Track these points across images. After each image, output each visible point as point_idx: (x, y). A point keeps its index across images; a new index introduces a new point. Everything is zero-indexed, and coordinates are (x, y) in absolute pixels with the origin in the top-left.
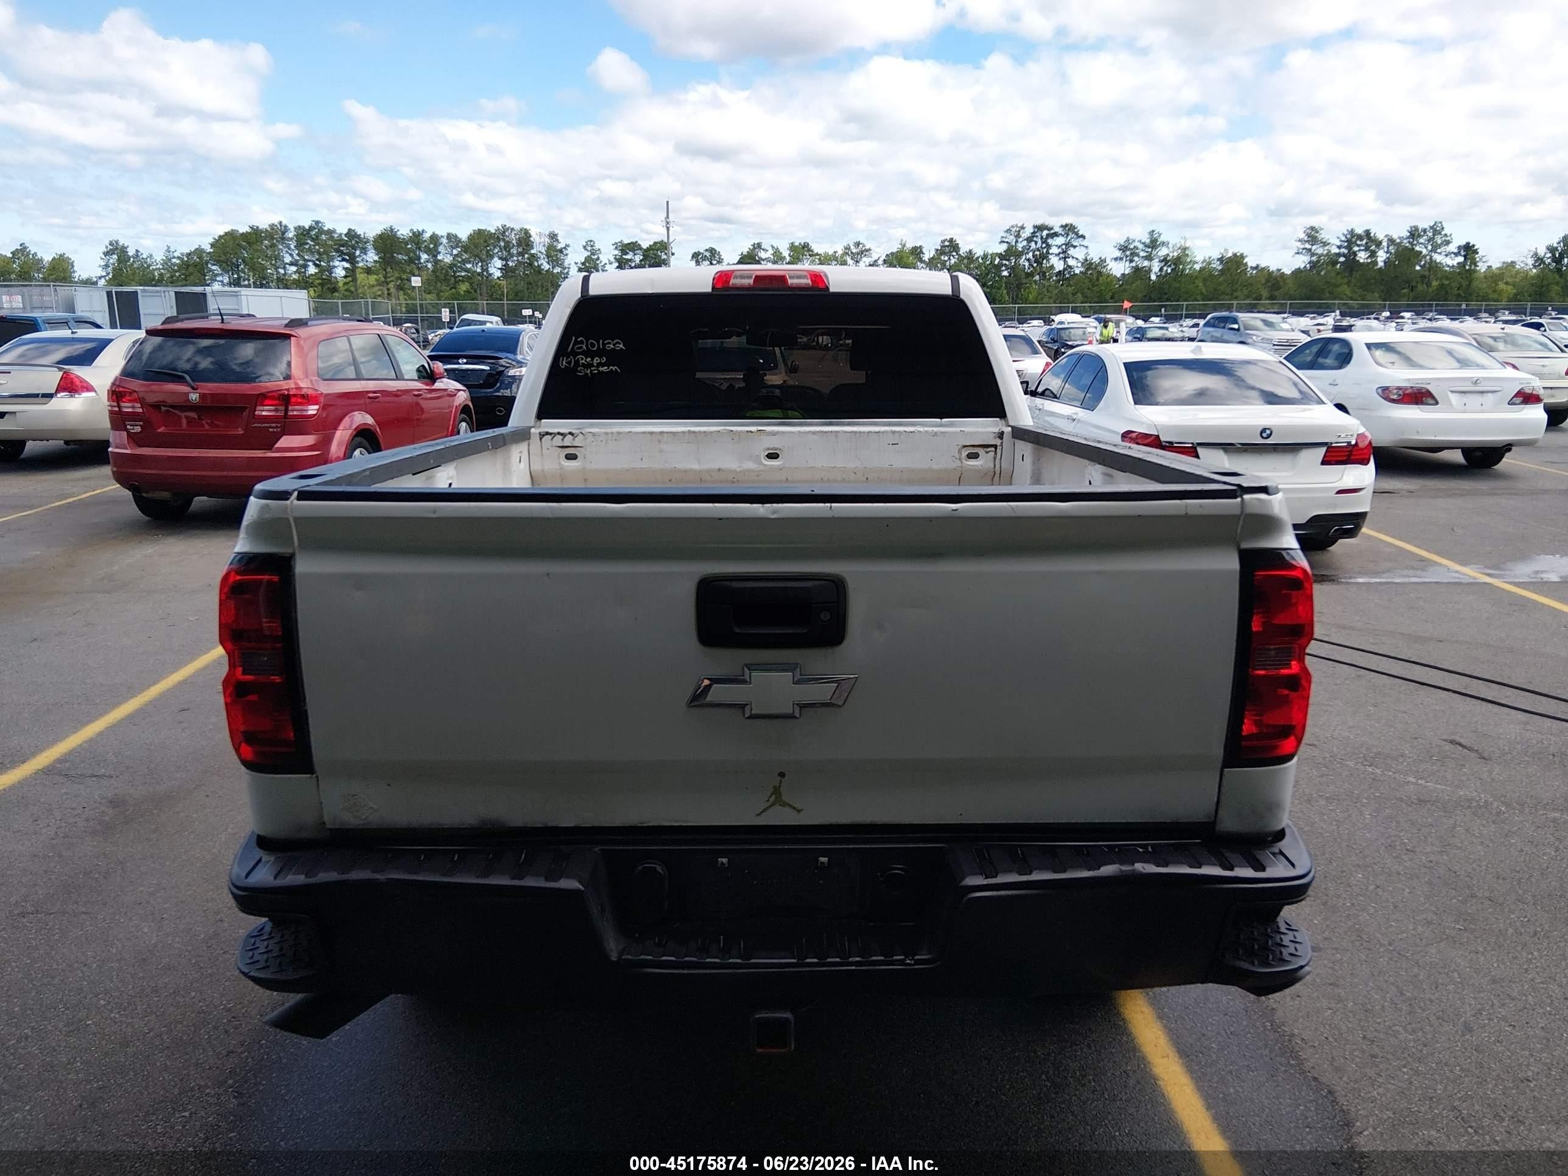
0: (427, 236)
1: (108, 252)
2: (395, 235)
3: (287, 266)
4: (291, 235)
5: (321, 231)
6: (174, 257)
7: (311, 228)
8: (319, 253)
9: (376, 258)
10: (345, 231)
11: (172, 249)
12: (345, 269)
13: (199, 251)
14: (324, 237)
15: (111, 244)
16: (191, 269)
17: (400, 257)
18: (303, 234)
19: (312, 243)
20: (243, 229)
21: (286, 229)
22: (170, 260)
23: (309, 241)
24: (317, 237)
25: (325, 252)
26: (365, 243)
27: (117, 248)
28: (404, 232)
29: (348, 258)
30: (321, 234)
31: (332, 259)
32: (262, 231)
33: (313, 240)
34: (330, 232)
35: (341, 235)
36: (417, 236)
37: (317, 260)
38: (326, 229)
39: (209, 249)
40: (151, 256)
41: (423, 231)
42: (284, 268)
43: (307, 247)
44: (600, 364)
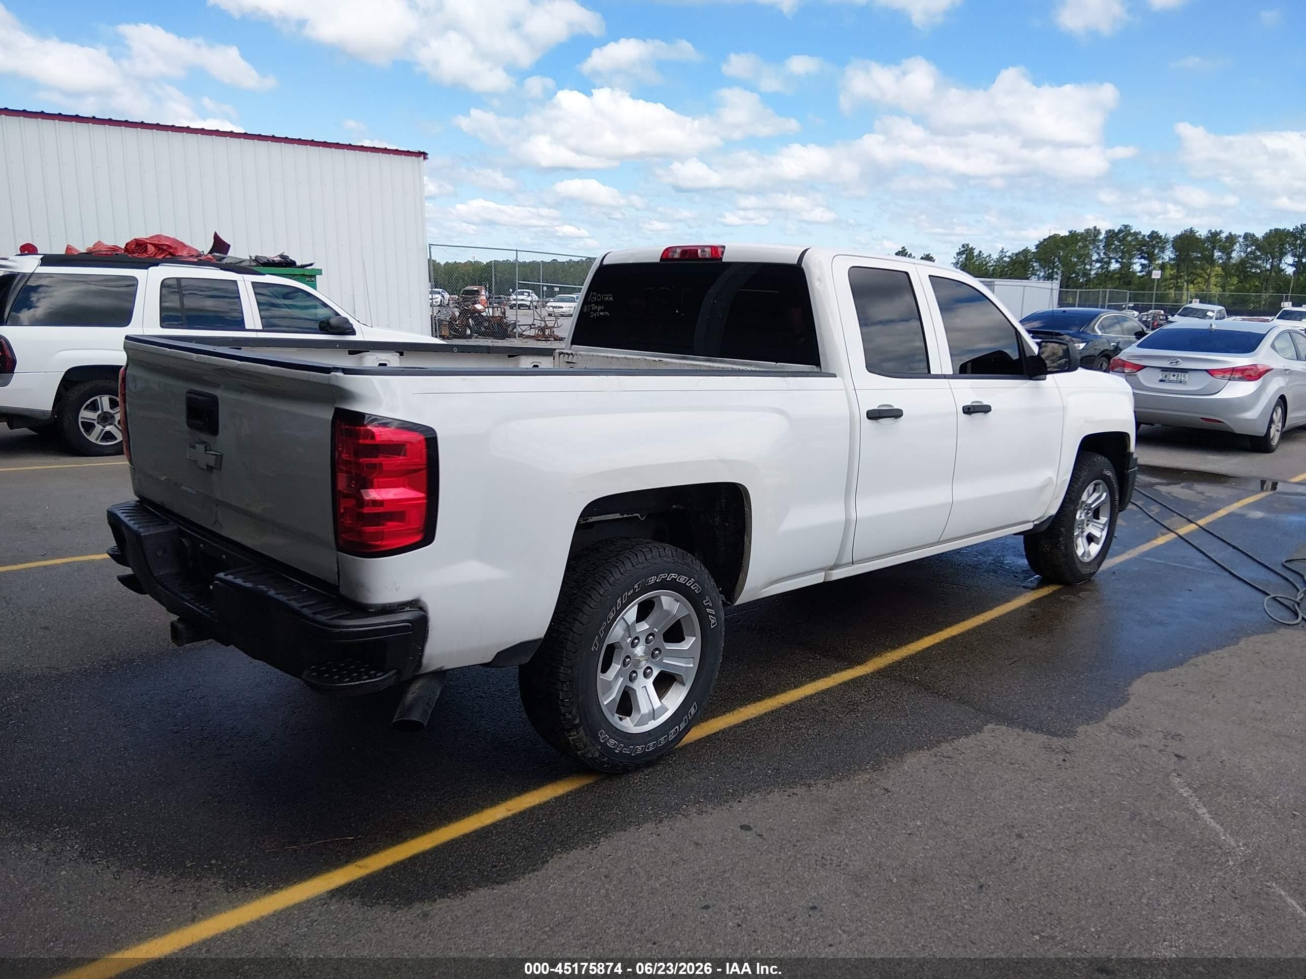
0: (1223, 235)
1: (960, 253)
2: (1194, 235)
3: (1093, 263)
4: (1101, 237)
5: (1129, 234)
6: (1006, 256)
7: (1120, 231)
8: (1123, 252)
9: (1172, 256)
10: (1148, 233)
11: (1005, 251)
12: (1142, 265)
13: (1026, 251)
14: (1129, 238)
15: (963, 246)
16: (1016, 266)
17: (1195, 254)
18: (1112, 235)
19: (1119, 244)
20: (1064, 233)
21: (1099, 232)
22: (1002, 258)
23: (1116, 242)
24: (1124, 238)
25: (1128, 252)
26: (1165, 243)
27: (967, 250)
28: (1202, 233)
29: (1146, 255)
30: (1128, 236)
31: (1132, 257)
32: (1078, 235)
33: (1119, 241)
34: (1136, 234)
35: (1144, 236)
36: (1214, 237)
37: (1120, 257)
38: (1132, 231)
39: (1034, 250)
40: (990, 255)
41: (1221, 231)
42: (1091, 265)
43: (1113, 247)
44: (601, 311)
